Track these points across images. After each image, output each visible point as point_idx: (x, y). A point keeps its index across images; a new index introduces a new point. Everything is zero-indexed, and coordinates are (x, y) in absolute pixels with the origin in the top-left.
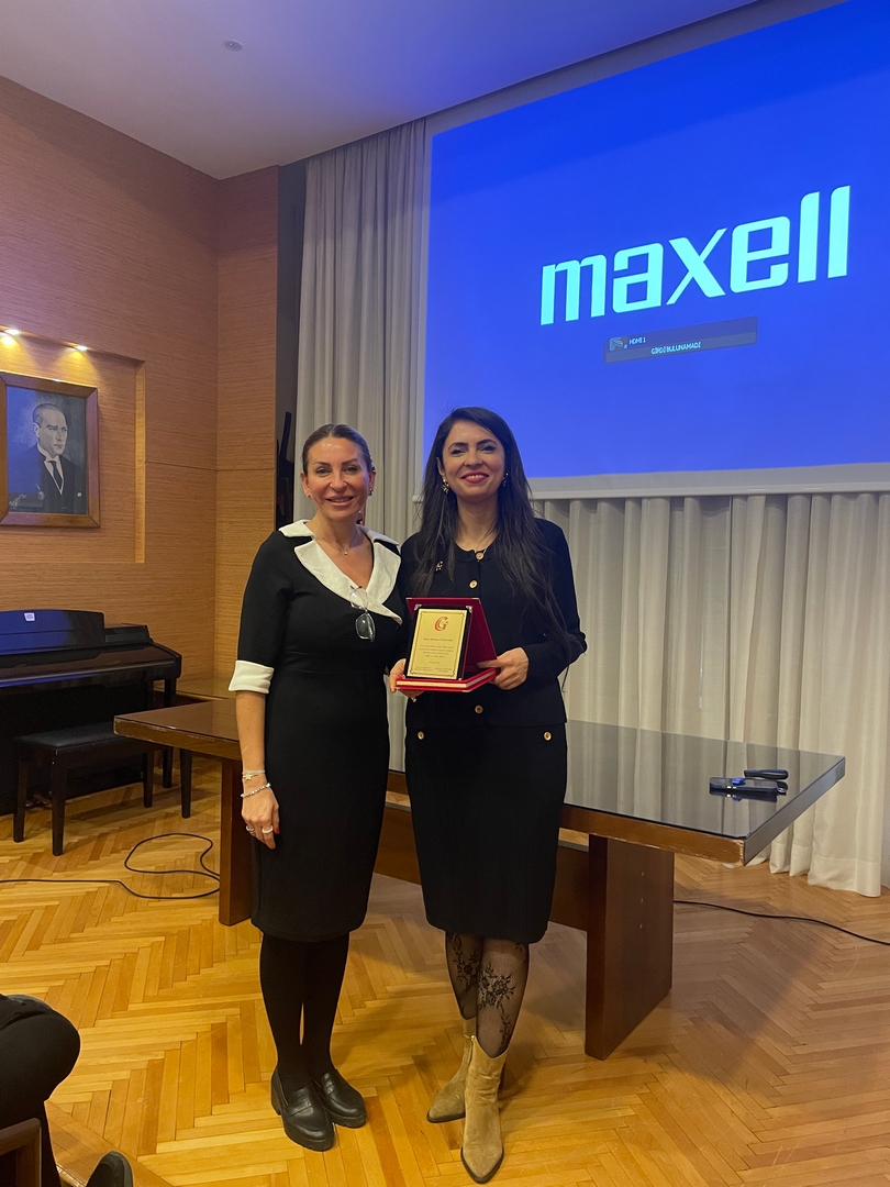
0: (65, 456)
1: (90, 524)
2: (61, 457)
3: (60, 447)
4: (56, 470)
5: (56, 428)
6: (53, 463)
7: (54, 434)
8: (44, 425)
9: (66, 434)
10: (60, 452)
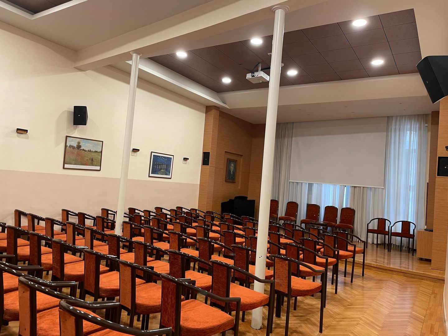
1: (235, 182)
2: (233, 171)
7: (232, 168)
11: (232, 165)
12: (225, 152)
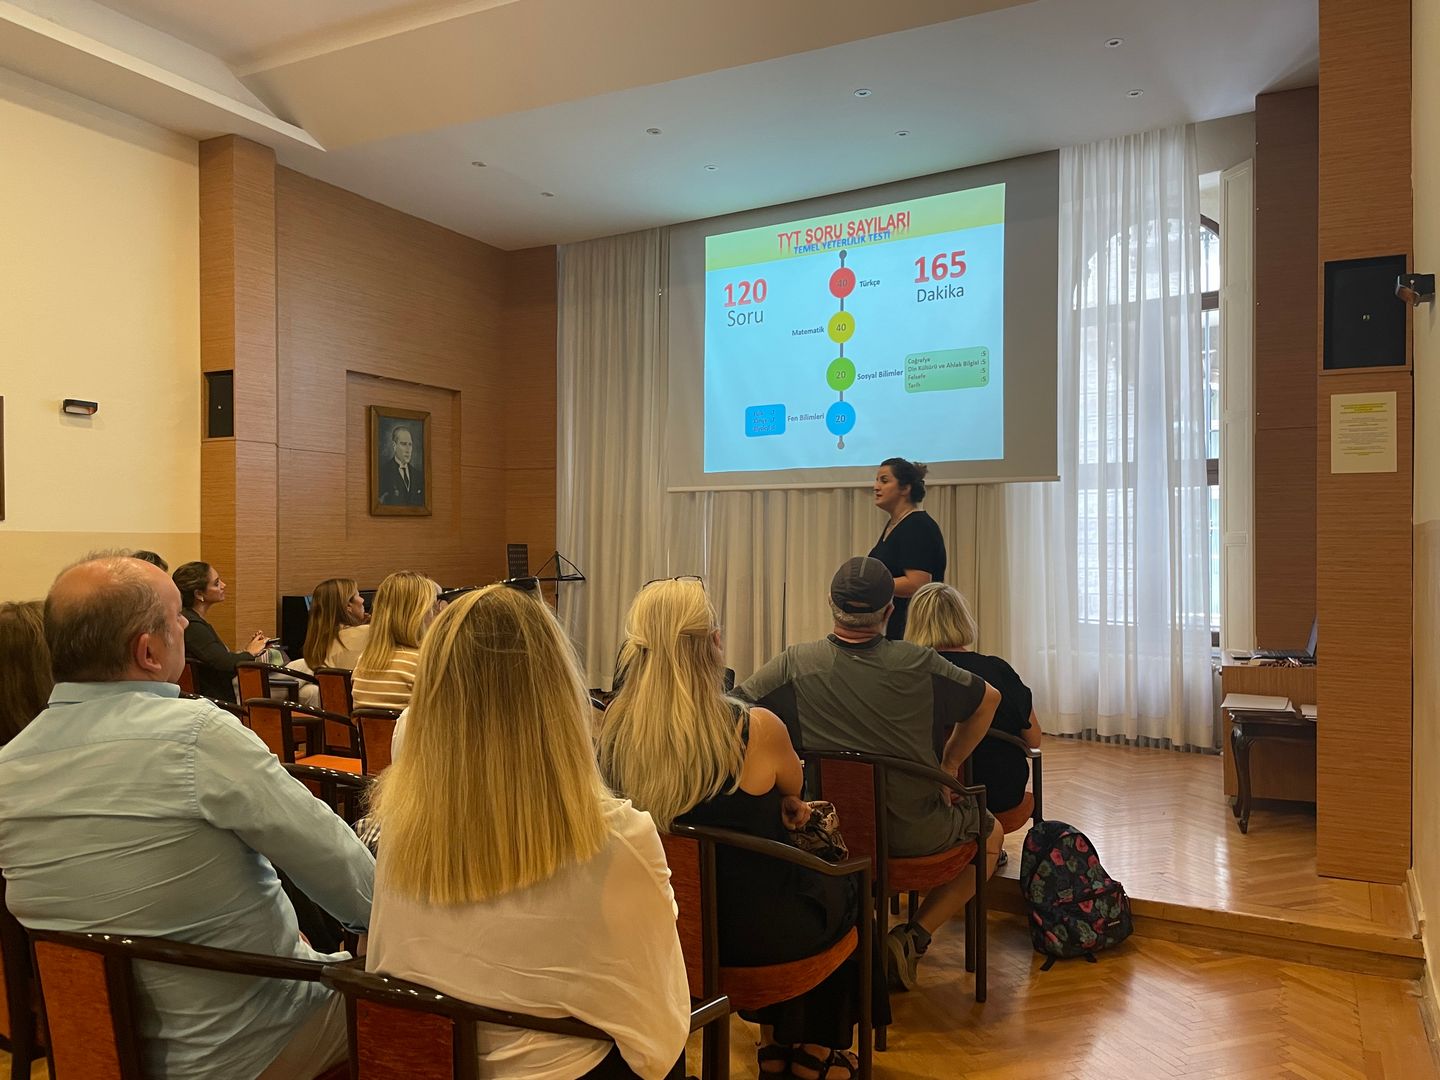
0: (412, 464)
1: (426, 513)
2: (408, 464)
3: (407, 457)
4: (405, 475)
5: (405, 444)
6: (404, 469)
7: (403, 448)
8: (399, 442)
9: (411, 448)
10: (408, 461)
11: (404, 435)
12: (348, 371)
